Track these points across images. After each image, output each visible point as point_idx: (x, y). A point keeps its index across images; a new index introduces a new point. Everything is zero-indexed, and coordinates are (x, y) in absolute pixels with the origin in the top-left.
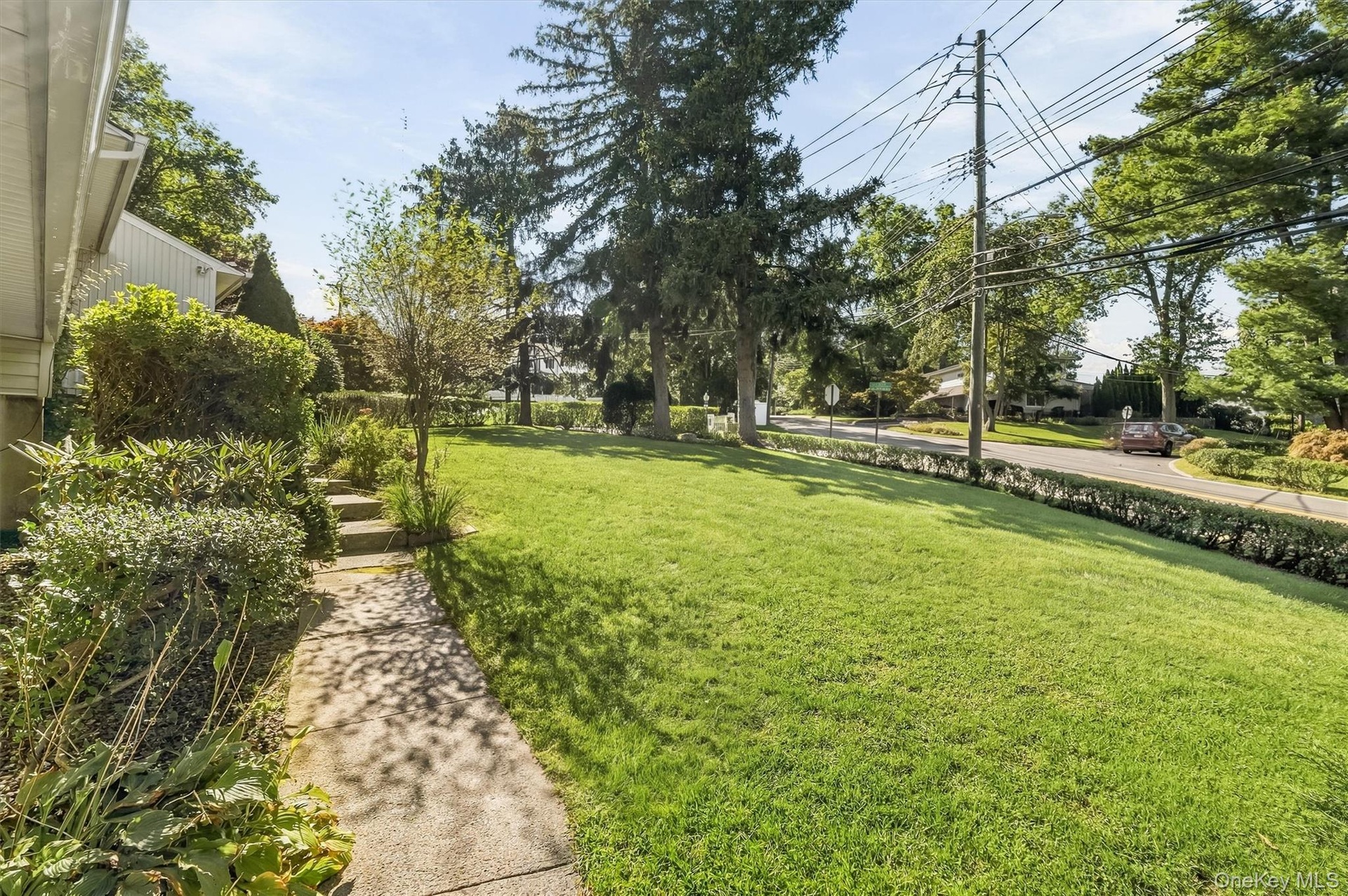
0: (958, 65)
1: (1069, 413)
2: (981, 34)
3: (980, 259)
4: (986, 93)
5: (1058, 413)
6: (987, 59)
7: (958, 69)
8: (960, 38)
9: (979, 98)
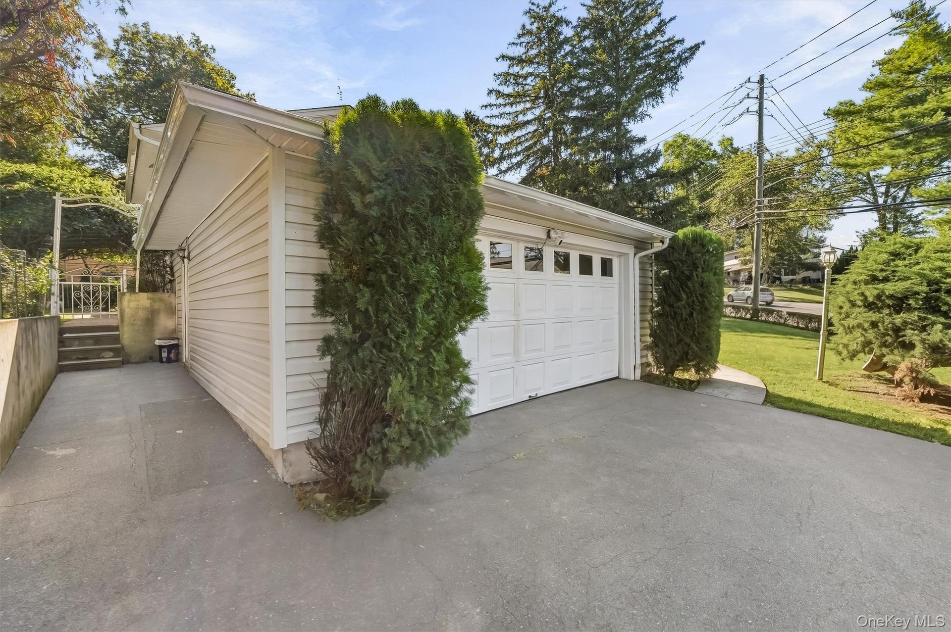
0: (748, 94)
1: (814, 280)
2: (762, 77)
3: (760, 202)
4: (764, 110)
5: (805, 281)
6: (765, 90)
7: (748, 96)
8: (749, 79)
9: (760, 113)
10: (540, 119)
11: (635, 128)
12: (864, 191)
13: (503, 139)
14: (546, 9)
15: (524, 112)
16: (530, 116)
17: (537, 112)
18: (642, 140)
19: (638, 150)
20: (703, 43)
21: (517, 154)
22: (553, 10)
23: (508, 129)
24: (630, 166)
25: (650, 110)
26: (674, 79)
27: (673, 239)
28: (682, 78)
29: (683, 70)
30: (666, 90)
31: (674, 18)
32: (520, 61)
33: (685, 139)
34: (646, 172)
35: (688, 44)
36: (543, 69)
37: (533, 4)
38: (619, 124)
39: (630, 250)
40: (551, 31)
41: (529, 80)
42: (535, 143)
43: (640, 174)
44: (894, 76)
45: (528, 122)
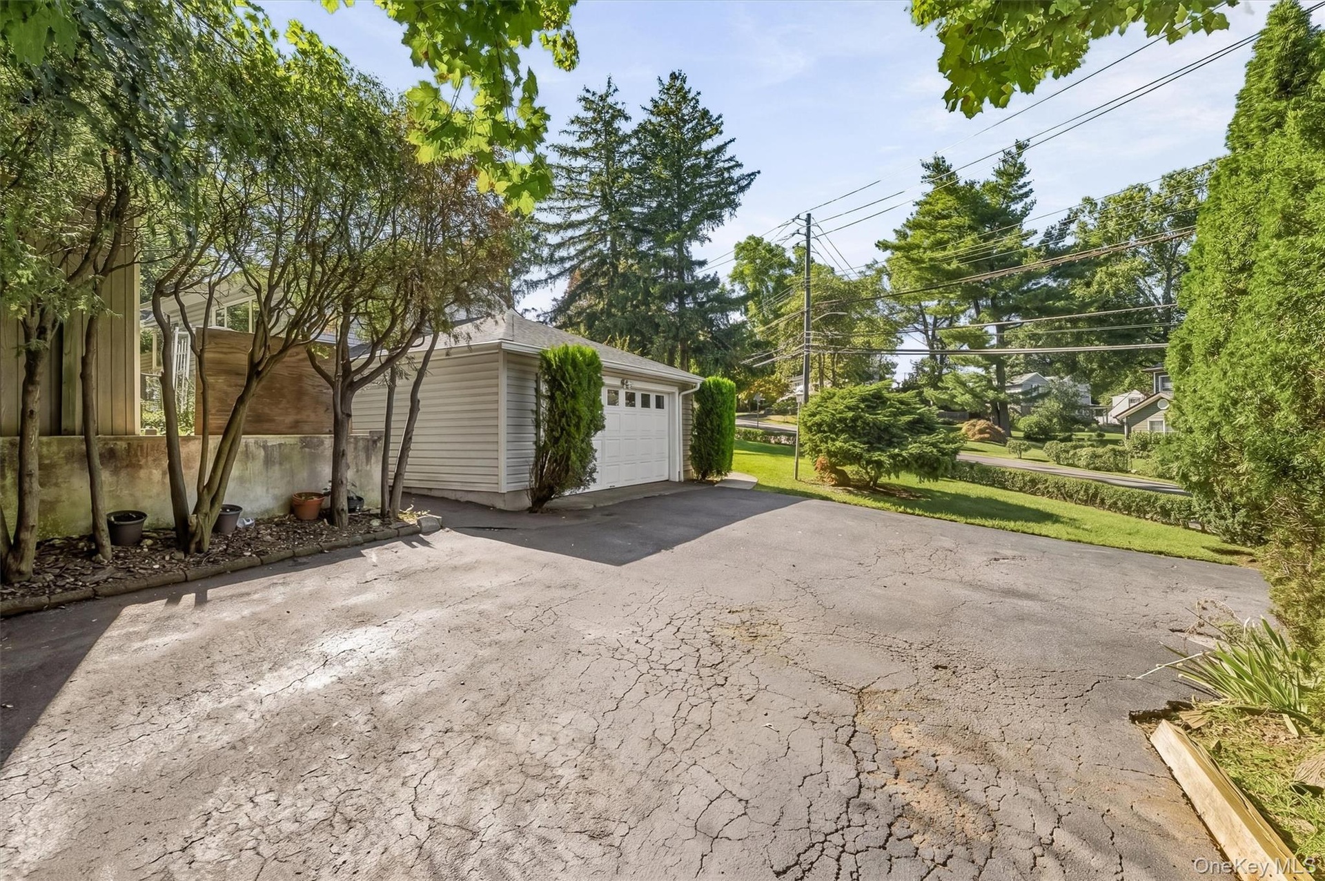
0: (799, 230)
2: (809, 215)
6: (812, 230)
7: (797, 233)
8: (799, 215)
9: (808, 250)
10: (595, 219)
11: (696, 250)
12: (916, 321)
13: (553, 239)
14: (602, 98)
15: (578, 210)
16: (582, 216)
17: (592, 212)
18: (702, 263)
19: (700, 273)
20: (759, 172)
21: (570, 258)
22: (610, 100)
23: (558, 227)
24: (692, 290)
25: (710, 234)
26: (733, 205)
27: (703, 384)
28: (740, 204)
29: (742, 198)
30: (726, 213)
31: (733, 140)
32: (575, 153)
33: (758, 241)
34: (708, 296)
35: (745, 170)
36: (597, 165)
37: (588, 91)
38: (681, 244)
39: (675, 390)
40: (608, 124)
41: (584, 176)
42: (591, 247)
43: (701, 296)
44: (928, 219)
45: (583, 223)
